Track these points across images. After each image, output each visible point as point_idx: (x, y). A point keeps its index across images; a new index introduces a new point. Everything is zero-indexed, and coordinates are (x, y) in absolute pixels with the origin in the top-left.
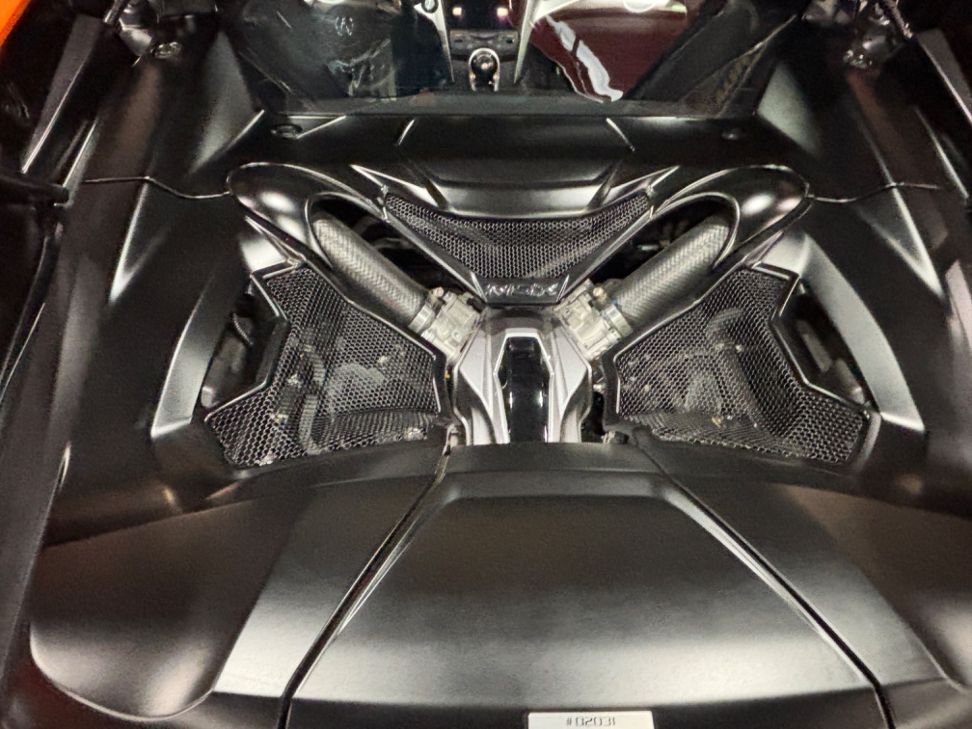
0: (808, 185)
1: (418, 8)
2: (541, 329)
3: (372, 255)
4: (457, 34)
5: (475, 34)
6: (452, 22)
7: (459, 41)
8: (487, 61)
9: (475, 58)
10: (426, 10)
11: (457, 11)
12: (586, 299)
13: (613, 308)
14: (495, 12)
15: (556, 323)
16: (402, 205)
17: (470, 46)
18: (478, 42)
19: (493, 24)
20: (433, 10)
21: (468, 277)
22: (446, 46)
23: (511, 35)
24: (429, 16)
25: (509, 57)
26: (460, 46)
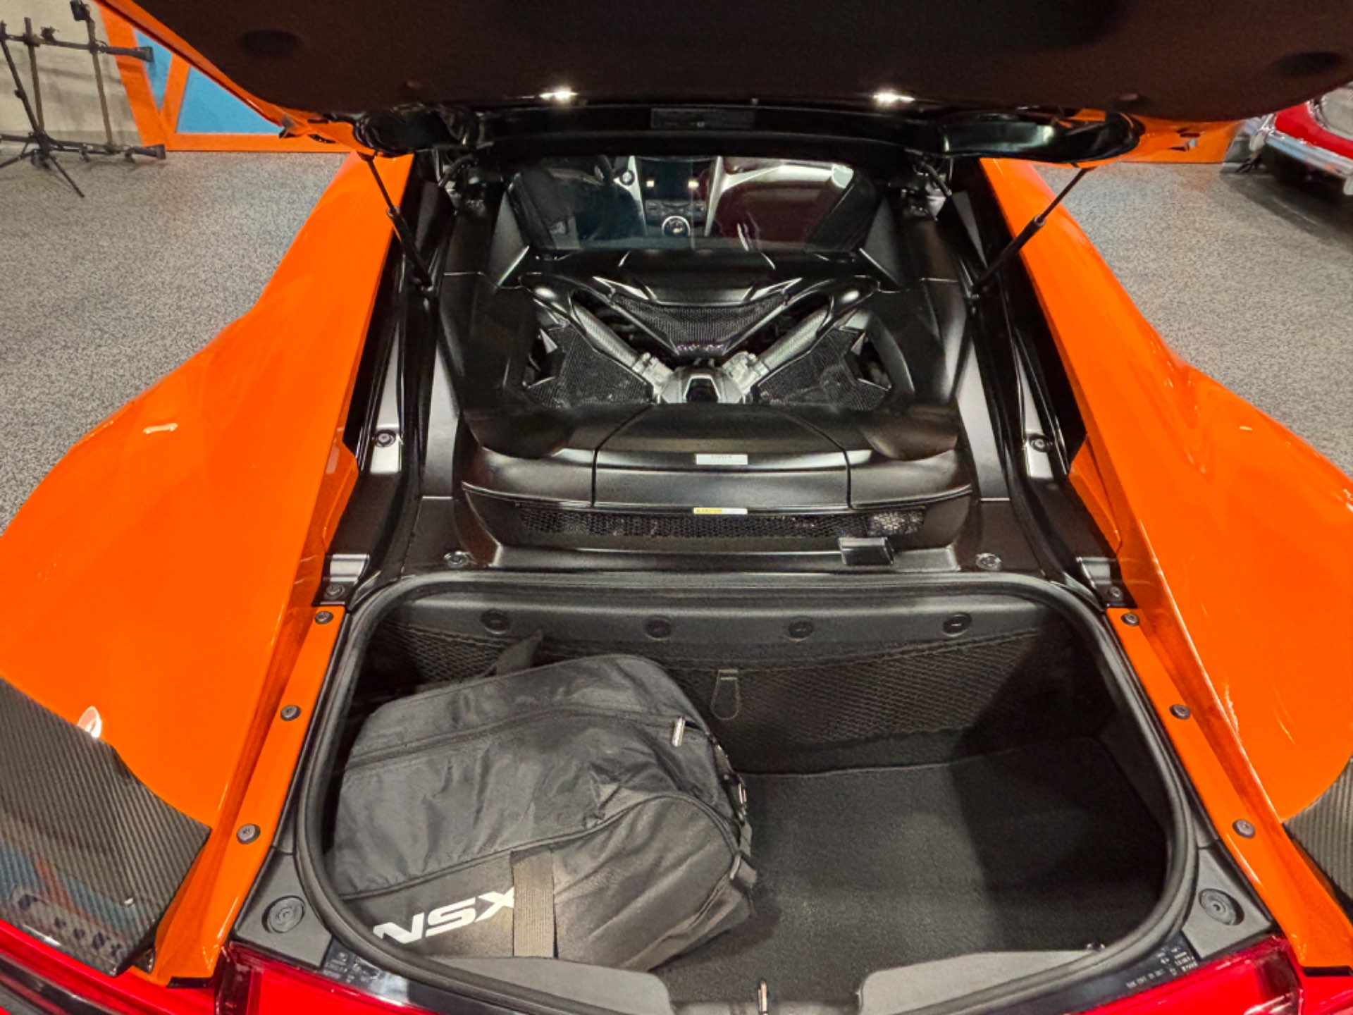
0: (879, 283)
1: (617, 181)
2: (714, 376)
3: (609, 333)
4: (651, 203)
5: (668, 203)
6: (646, 193)
7: (654, 208)
8: (679, 227)
9: (668, 223)
10: (623, 182)
11: (650, 184)
12: (745, 362)
13: (762, 366)
14: (687, 184)
15: (723, 375)
16: (628, 303)
17: (663, 214)
18: (671, 210)
19: (684, 195)
20: (630, 183)
21: (668, 342)
22: (642, 213)
23: (701, 204)
24: (627, 188)
25: (699, 223)
26: (654, 213)
